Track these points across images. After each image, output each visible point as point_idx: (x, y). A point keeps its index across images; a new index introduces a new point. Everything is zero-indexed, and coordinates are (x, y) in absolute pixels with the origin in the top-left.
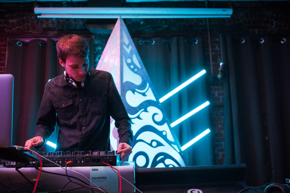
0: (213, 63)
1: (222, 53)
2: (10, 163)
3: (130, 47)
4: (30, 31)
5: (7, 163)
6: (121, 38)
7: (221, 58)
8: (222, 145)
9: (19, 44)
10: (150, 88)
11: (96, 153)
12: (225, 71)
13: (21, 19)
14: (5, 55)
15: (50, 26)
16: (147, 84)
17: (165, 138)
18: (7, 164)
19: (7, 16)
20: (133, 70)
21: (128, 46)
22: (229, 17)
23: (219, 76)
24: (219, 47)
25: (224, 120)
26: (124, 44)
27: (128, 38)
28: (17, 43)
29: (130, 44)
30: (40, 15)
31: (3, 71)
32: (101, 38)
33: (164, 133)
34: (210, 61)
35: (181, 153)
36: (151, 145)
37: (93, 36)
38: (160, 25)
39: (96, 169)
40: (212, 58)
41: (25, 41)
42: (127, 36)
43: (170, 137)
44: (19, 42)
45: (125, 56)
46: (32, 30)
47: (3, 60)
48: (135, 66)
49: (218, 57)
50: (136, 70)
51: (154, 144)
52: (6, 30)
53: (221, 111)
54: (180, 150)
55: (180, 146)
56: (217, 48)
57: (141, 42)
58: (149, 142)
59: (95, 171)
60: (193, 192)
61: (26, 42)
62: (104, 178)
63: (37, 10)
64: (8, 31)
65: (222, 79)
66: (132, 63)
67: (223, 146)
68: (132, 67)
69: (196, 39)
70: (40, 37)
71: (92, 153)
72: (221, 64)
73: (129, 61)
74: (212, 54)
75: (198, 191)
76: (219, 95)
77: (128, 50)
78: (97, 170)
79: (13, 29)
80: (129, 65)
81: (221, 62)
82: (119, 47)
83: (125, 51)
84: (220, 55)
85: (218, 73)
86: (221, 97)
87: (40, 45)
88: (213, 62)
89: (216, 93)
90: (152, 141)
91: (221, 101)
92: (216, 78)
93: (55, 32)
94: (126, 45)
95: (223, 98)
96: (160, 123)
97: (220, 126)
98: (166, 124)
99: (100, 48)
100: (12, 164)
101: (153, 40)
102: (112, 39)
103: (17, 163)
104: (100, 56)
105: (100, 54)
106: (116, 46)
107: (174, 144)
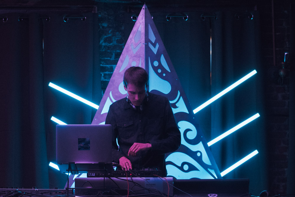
3: (158, 45)
8: (284, 172)
10: (181, 98)
11: (147, 170)
17: (199, 160)
20: (160, 75)
21: (154, 45)
23: (282, 73)
25: (288, 136)
26: (150, 42)
32: (107, 8)
33: (199, 154)
36: (181, 168)
37: (95, 6)
43: (206, 159)
45: (151, 57)
48: (164, 70)
50: (164, 75)
51: (186, 167)
53: (286, 123)
54: (218, 175)
55: (219, 171)
58: (180, 165)
62: (154, 185)
66: (160, 66)
68: (160, 71)
71: (144, 169)
73: (156, 64)
76: (284, 98)
77: (155, 50)
78: (149, 179)
80: (155, 69)
81: (286, 51)
85: (281, 69)
86: (287, 102)
89: (280, 95)
91: (286, 107)
94: (152, 44)
96: (194, 142)
97: (282, 145)
98: (201, 143)
99: (105, 25)
100: (92, 175)
101: (187, 15)
102: (135, 35)
103: (95, 175)
104: (106, 37)
105: (106, 35)
106: (140, 45)
107: (211, 169)
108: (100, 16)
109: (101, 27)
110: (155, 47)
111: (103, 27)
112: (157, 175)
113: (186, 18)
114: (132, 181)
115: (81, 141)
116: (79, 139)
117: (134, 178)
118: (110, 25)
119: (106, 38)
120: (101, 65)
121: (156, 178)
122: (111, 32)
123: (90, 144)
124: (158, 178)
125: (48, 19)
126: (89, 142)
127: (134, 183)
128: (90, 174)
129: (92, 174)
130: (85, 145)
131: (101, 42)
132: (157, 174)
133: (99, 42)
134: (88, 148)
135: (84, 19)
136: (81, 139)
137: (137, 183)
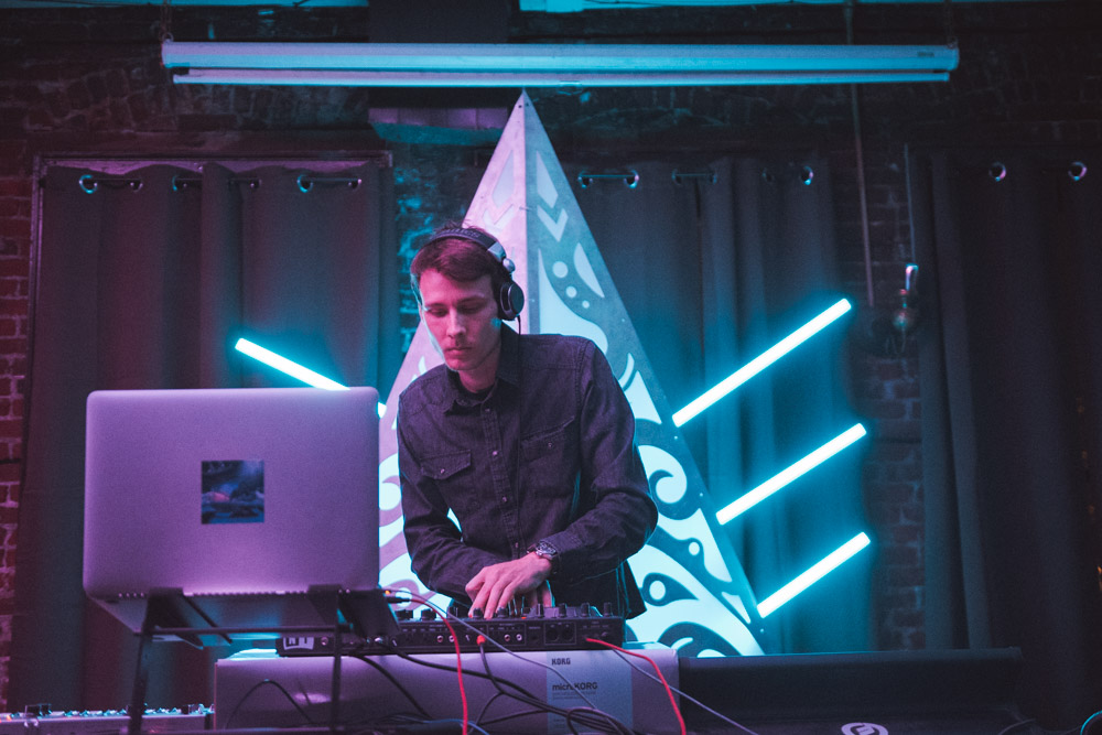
0: (876, 263)
1: (911, 222)
2: (297, 643)
3: (564, 216)
4: (125, 131)
5: (288, 641)
6: (530, 179)
7: (907, 243)
8: (912, 597)
9: (88, 184)
10: (638, 375)
12: (927, 298)
13: (85, 78)
14: (24, 228)
15: (210, 107)
16: (627, 358)
17: (695, 566)
18: (288, 645)
19: (27, 65)
20: (573, 305)
21: (555, 214)
22: (945, 78)
23: (901, 319)
24: (902, 197)
25: (921, 495)
26: (542, 202)
27: (555, 182)
28: (81, 182)
29: (561, 202)
30: (184, 71)
31: (17, 293)
32: (420, 160)
33: (694, 549)
34: (862, 257)
35: (755, 626)
37: (386, 152)
38: (660, 108)
39: (563, 660)
40: (872, 247)
41: (111, 171)
42: (550, 172)
43: (716, 564)
44: (88, 177)
45: (544, 250)
46: (134, 124)
47: (19, 251)
48: (584, 291)
49: (897, 238)
50: (586, 305)
51: (658, 591)
52: (27, 126)
53: (910, 460)
54: (753, 613)
55: (753, 600)
56: (892, 203)
57: (586, 181)
59: (565, 666)
60: (858, 730)
61: (116, 176)
62: (588, 685)
63: (174, 54)
64: (36, 127)
65: (910, 332)
66: (573, 278)
67: (919, 602)
68: (571, 292)
69: (807, 168)
70: (170, 157)
72: (909, 269)
73: (560, 270)
74: (870, 227)
75: (874, 729)
76: (900, 392)
77: (556, 229)
78: (568, 662)
79: (57, 121)
80: (559, 286)
81: (910, 261)
82: (523, 214)
83: (546, 232)
84: (905, 230)
85: (898, 307)
86: (908, 403)
87: (175, 188)
88: (872, 258)
89: (889, 387)
90: (651, 578)
91: (907, 418)
92: (887, 327)
93: (231, 136)
94: (547, 209)
95: (916, 407)
96: (680, 511)
97: (904, 521)
98: (699, 512)
99: (415, 203)
100: (302, 645)
101: (634, 171)
102: (494, 184)
103: (317, 642)
104: (416, 234)
105: (416, 229)
106: (512, 213)
107: (732, 592)
108: (400, 180)
109: (403, 210)
110: (556, 221)
111: (409, 209)
112: (605, 639)
113: (631, 181)
114: (487, 674)
115: (215, 474)
116: (205, 465)
117: (493, 657)
118: (428, 205)
119: (418, 238)
120: (404, 310)
121: (597, 654)
122: (431, 222)
123: (262, 492)
124: (610, 653)
125: (257, 184)
126: (258, 483)
127: (496, 681)
128: (292, 640)
129: (302, 640)
130: (235, 495)
131: (402, 250)
132: (604, 634)
133: (398, 248)
134: (255, 511)
135: (355, 184)
136: (216, 464)
137: (509, 680)
